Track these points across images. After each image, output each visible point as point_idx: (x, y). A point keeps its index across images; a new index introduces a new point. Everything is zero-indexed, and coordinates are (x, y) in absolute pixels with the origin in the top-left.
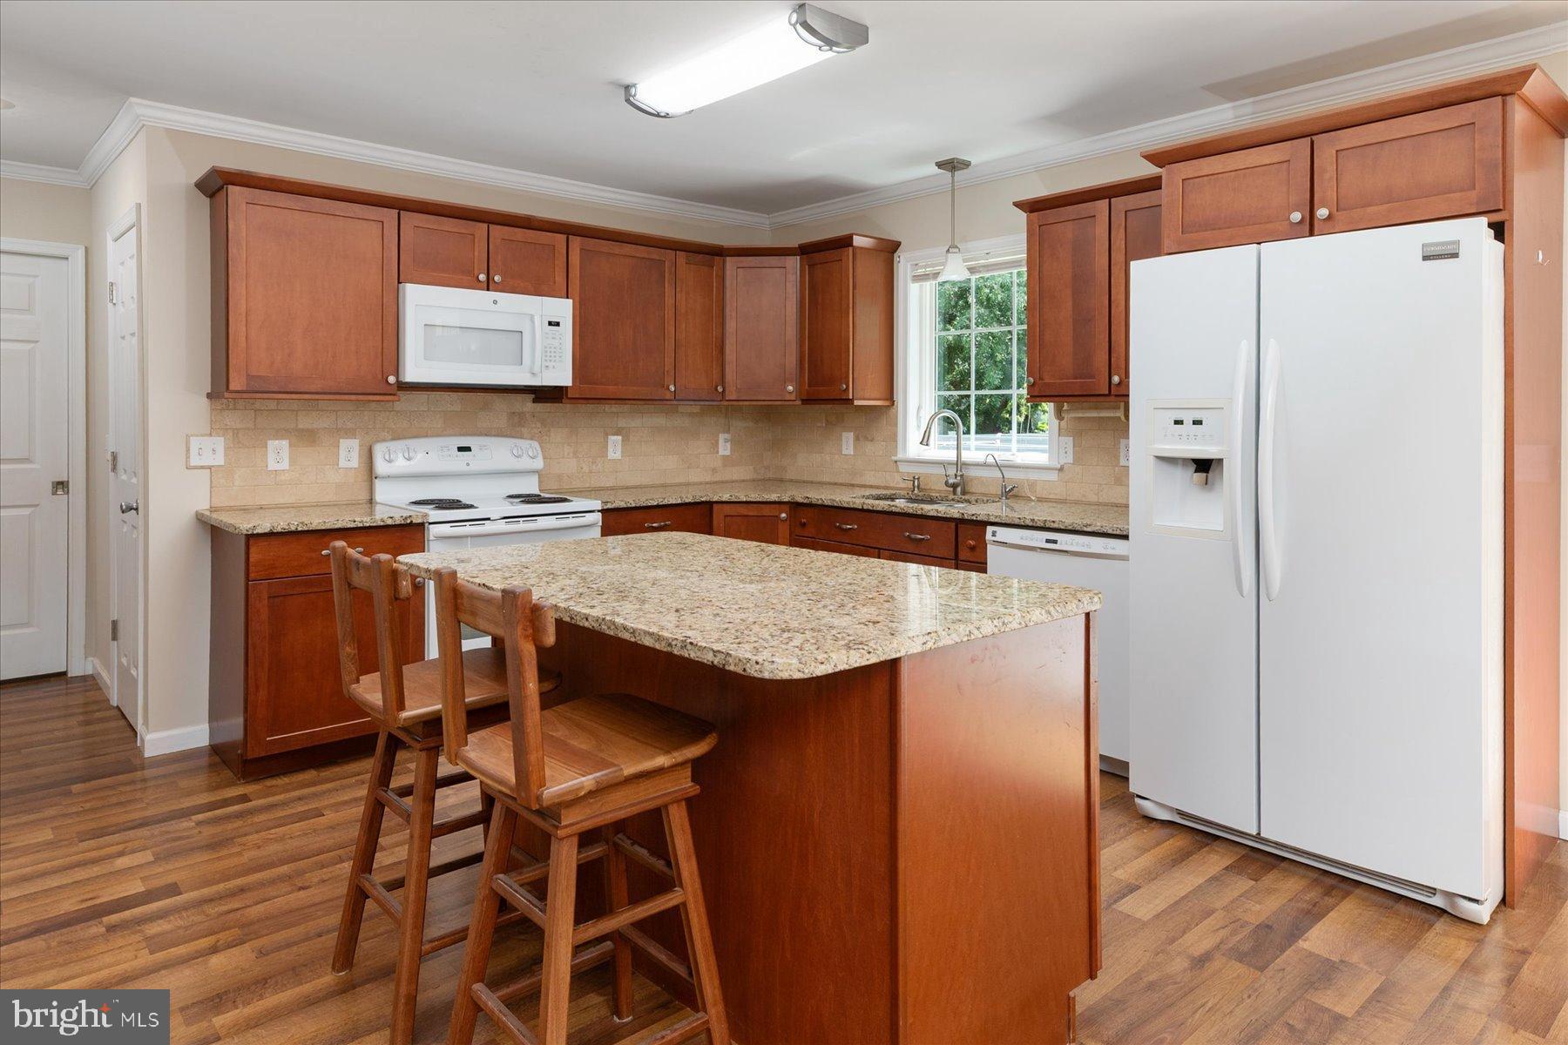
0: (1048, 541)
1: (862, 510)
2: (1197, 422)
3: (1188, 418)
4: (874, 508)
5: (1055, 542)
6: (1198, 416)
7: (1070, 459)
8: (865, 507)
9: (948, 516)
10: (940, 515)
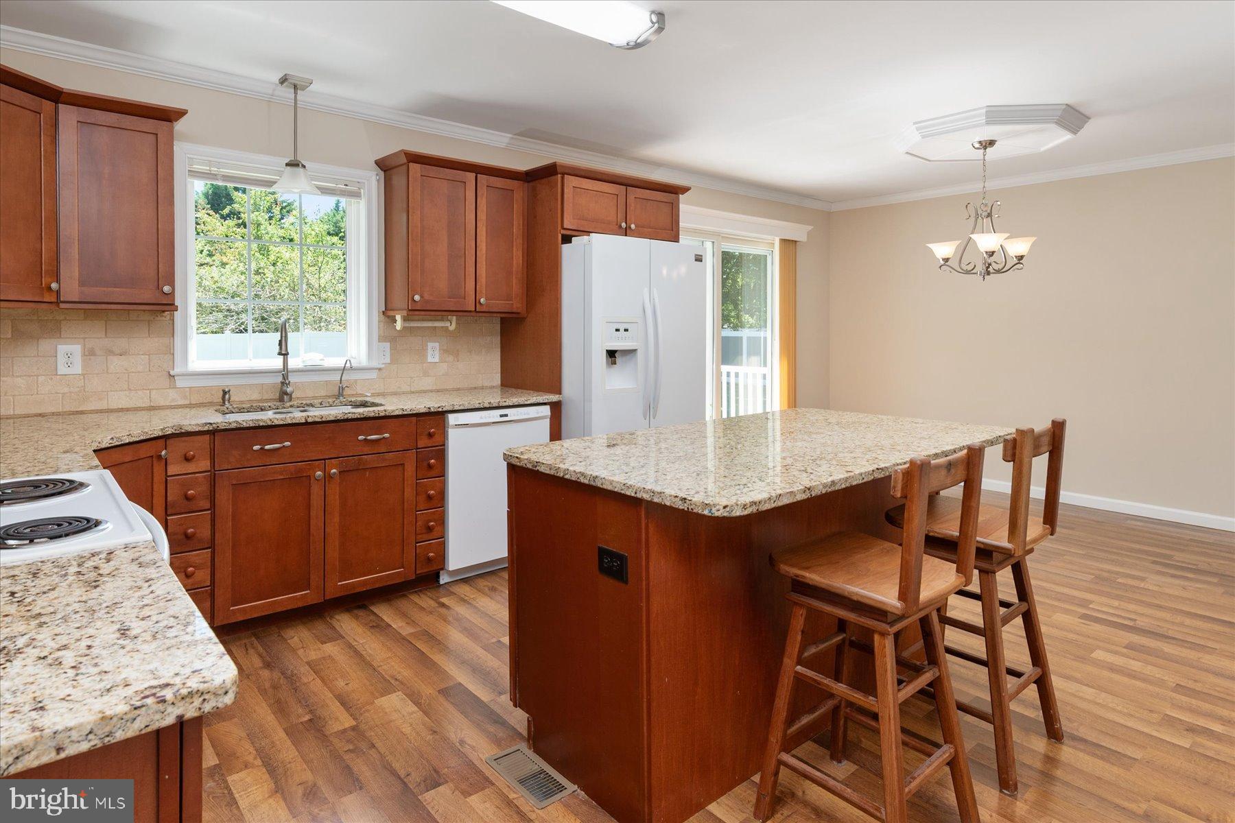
0: (501, 416)
1: (307, 423)
2: (626, 330)
3: (622, 328)
4: (323, 419)
5: (506, 415)
6: (626, 326)
7: (388, 360)
8: (310, 420)
9: (414, 412)
10: (406, 413)
